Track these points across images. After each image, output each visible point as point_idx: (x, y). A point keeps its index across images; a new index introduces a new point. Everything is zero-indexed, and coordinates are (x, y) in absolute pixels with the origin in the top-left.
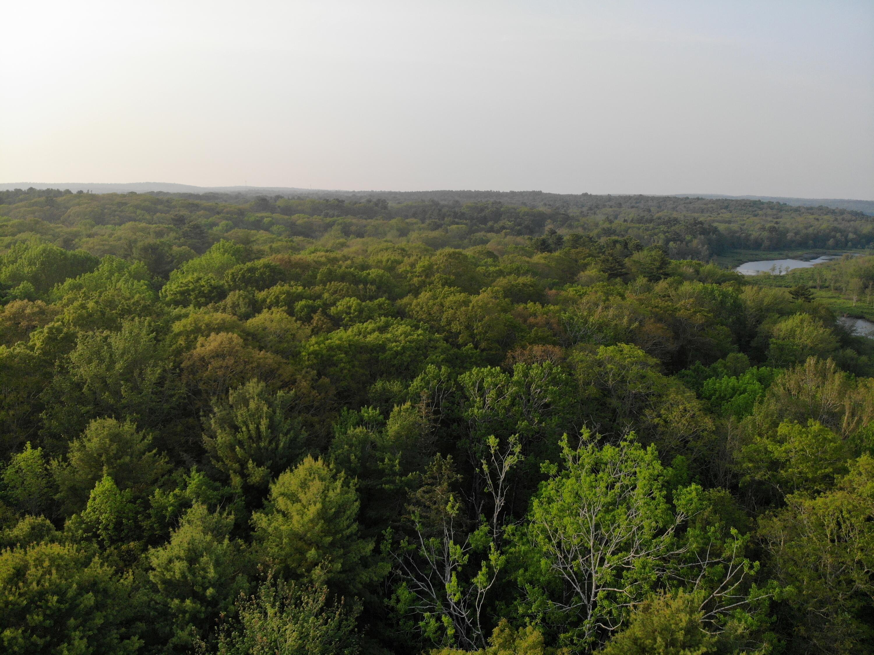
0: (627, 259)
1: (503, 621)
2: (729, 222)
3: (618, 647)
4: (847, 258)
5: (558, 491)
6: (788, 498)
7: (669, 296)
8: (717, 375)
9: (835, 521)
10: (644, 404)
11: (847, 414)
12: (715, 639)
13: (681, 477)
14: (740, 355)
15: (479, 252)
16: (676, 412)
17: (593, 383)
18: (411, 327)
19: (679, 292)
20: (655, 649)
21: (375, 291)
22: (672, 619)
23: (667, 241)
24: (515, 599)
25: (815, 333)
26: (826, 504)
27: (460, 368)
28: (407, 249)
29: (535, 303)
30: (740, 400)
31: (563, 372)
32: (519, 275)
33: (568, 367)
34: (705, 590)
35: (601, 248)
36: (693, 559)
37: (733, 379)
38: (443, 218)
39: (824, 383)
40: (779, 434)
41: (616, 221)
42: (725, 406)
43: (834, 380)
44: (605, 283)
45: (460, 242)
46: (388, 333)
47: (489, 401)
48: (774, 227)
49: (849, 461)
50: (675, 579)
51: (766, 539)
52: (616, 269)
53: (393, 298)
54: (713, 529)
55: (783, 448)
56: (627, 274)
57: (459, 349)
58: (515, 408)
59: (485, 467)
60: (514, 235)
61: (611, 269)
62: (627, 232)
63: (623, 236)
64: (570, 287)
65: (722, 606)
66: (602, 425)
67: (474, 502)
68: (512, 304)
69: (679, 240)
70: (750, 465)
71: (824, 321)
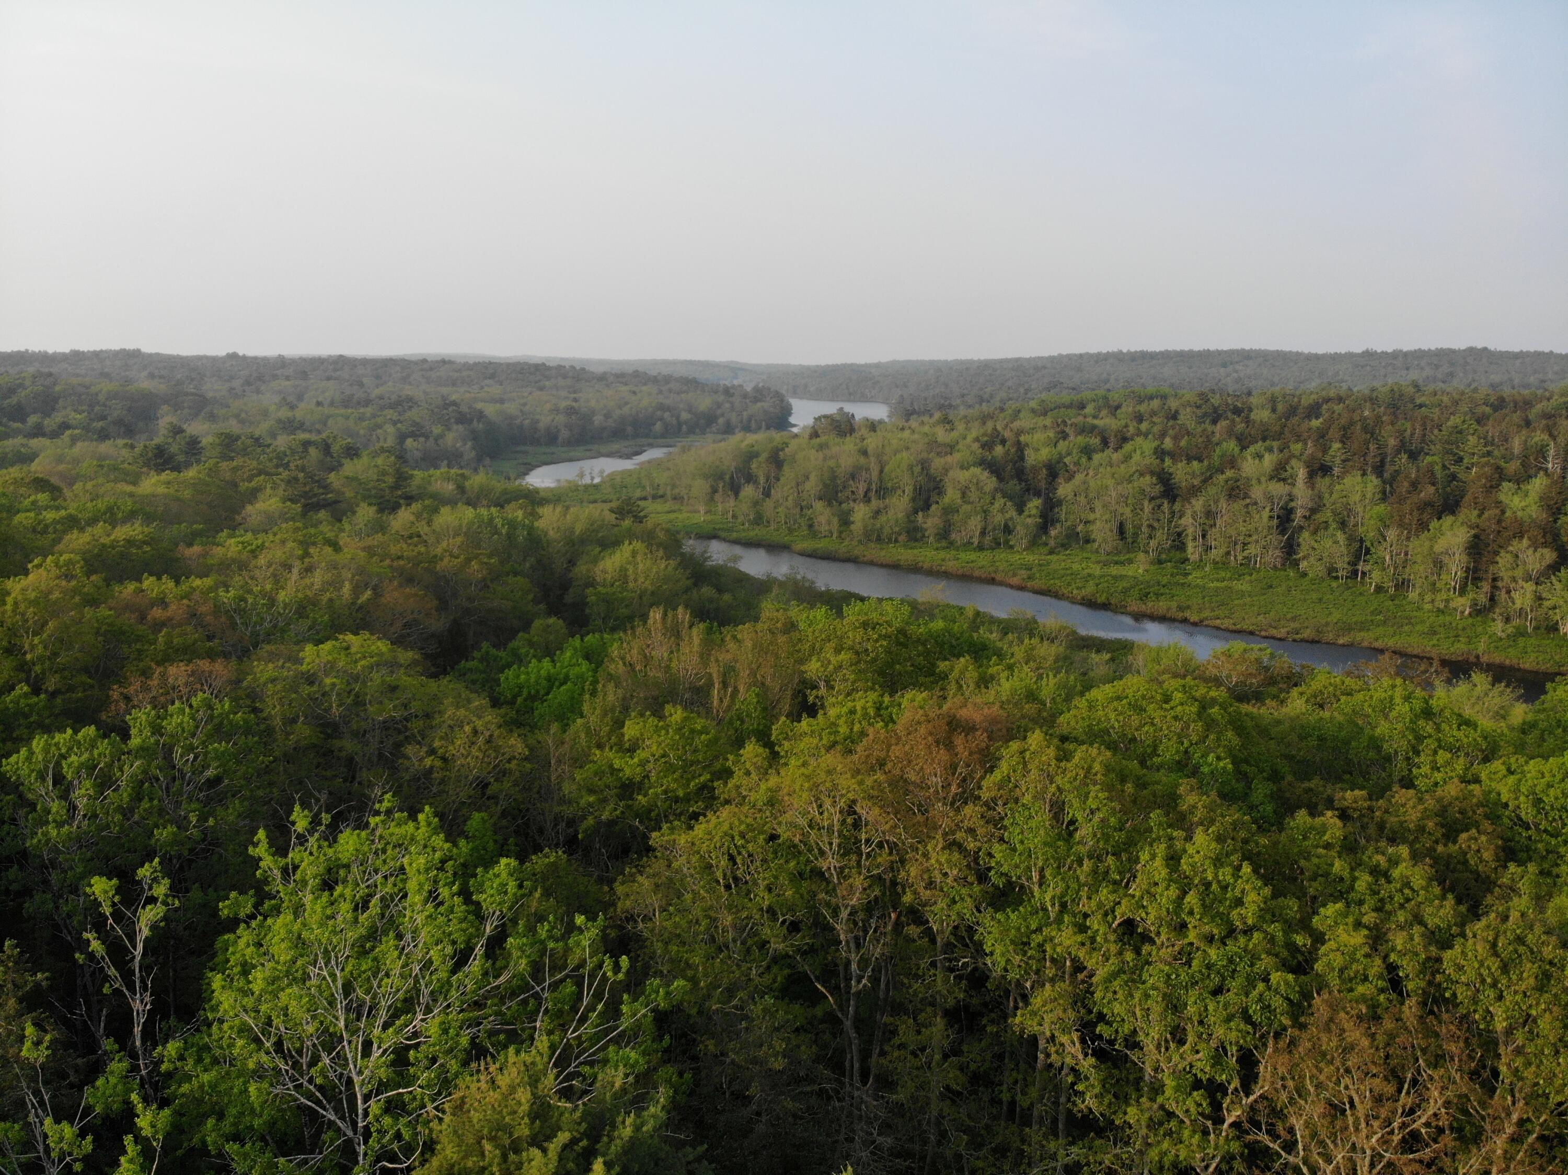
0: (333, 475)
2: (502, 401)
4: (684, 450)
5: (259, 945)
6: (655, 838)
7: (419, 536)
8: (519, 660)
9: (726, 857)
10: (401, 737)
11: (716, 686)
12: (580, 1112)
13: (485, 849)
14: (552, 620)
15: (15, 482)
16: (460, 741)
17: (302, 719)
19: (436, 527)
22: (506, 1107)
23: (402, 438)
25: (655, 570)
26: (709, 833)
29: (159, 579)
30: (561, 694)
31: (236, 708)
32: (113, 523)
33: (248, 696)
34: (553, 1033)
35: (280, 456)
37: (546, 663)
39: (678, 646)
40: (626, 738)
41: (302, 405)
42: (540, 709)
43: (691, 637)
44: (298, 524)
47: (82, 804)
48: (572, 408)
49: (731, 757)
50: (501, 1032)
51: (632, 916)
52: (315, 495)
55: (636, 760)
56: (337, 502)
58: (145, 804)
60: (92, 440)
61: (305, 495)
62: (325, 425)
63: (319, 432)
64: (231, 536)
65: (585, 1050)
66: (330, 793)
67: (86, 1018)
68: (108, 585)
69: (422, 435)
70: (591, 799)
71: (665, 548)
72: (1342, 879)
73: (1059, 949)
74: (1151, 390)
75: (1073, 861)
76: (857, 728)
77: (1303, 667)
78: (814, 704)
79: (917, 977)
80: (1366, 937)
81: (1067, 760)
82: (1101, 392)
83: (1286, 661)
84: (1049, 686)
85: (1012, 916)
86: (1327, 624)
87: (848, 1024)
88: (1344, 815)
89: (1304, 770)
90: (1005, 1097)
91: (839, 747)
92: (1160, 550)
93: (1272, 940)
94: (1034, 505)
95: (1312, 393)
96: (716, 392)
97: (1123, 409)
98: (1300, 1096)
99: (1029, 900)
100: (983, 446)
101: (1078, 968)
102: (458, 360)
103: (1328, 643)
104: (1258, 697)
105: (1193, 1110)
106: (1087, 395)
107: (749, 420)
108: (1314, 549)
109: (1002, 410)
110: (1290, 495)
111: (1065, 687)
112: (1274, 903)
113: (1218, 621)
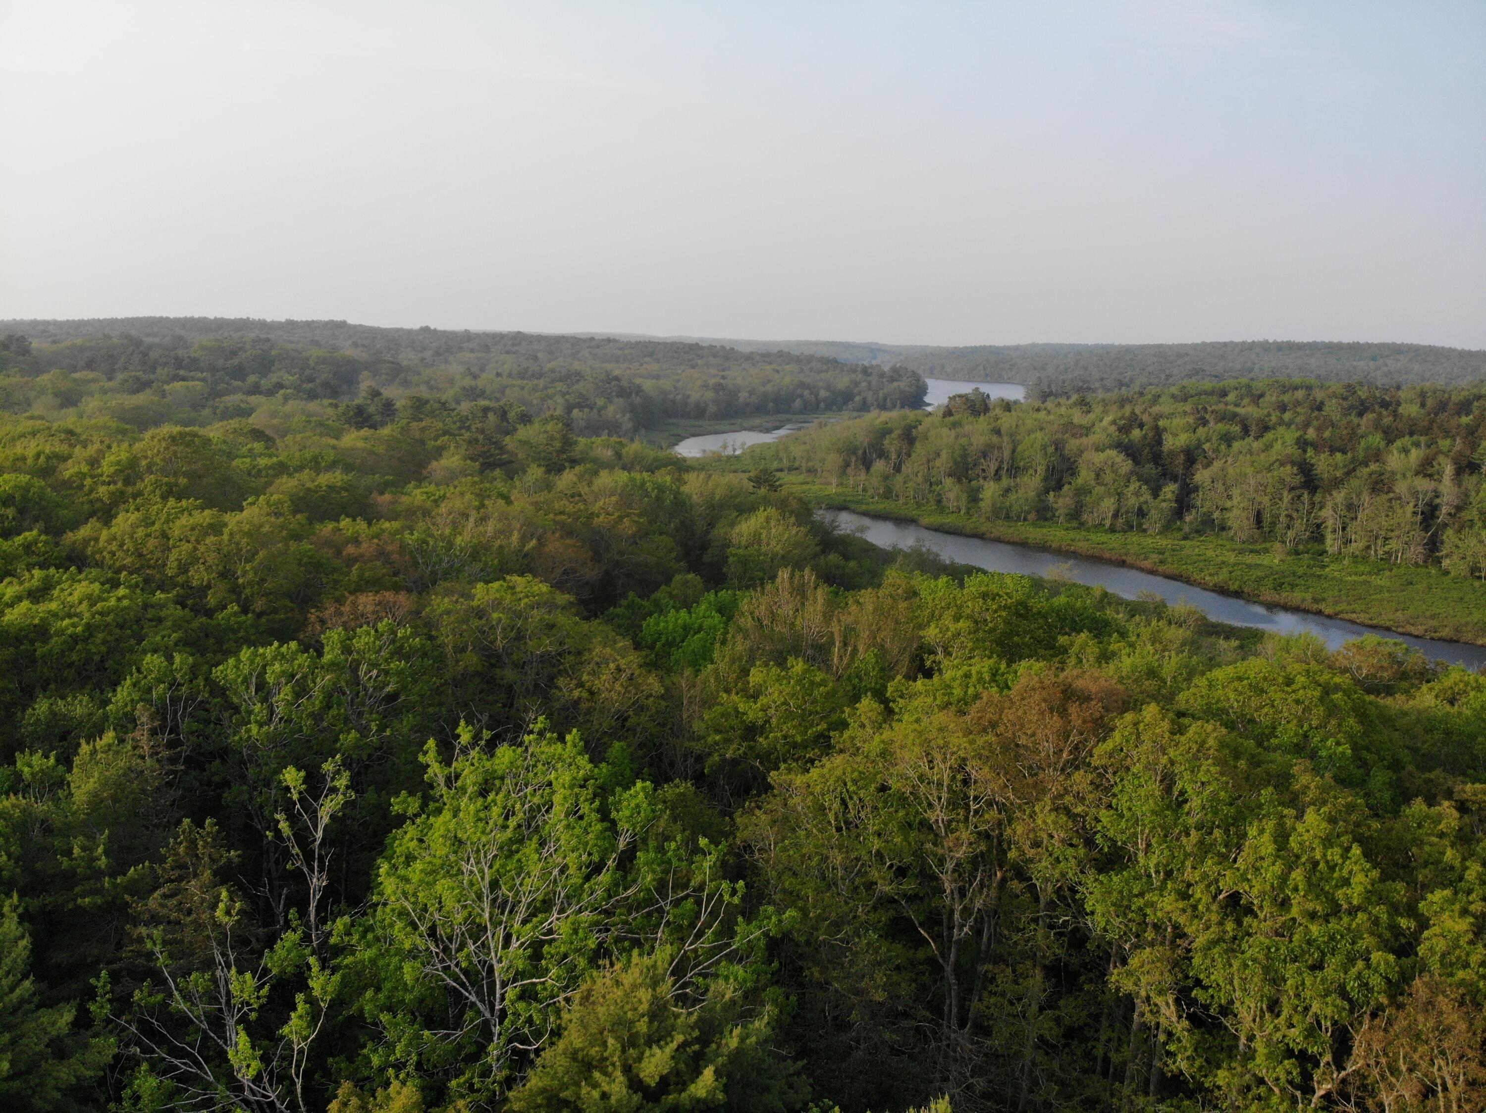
0: (508, 438)
1: (345, 1087)
2: (658, 377)
3: (548, 1073)
4: (820, 426)
5: (421, 841)
6: (773, 777)
7: (580, 495)
8: (661, 610)
9: (838, 800)
10: (555, 670)
11: (837, 644)
12: (694, 1018)
14: (691, 576)
15: (235, 431)
16: (605, 677)
17: (470, 648)
18: (103, 584)
19: (595, 488)
20: (607, 1059)
21: (14, 519)
22: (627, 1003)
23: (569, 408)
24: (364, 1046)
25: (786, 536)
26: (823, 776)
27: (215, 653)
28: (79, 430)
29: (354, 520)
30: (694, 642)
31: (415, 634)
32: (318, 471)
33: (425, 625)
34: (672, 944)
35: (463, 420)
36: (649, 901)
37: (683, 613)
38: (153, 370)
39: (803, 604)
40: (751, 685)
41: (484, 376)
42: (676, 654)
43: (815, 598)
44: (475, 479)
45: (193, 414)
46: (51, 600)
47: (280, 710)
48: (720, 384)
49: (847, 710)
50: (625, 939)
51: (749, 846)
52: (492, 455)
53: (55, 531)
54: (673, 845)
55: (759, 705)
56: (510, 462)
57: (211, 617)
58: (333, 712)
59: (284, 826)
60: (302, 399)
61: (483, 454)
62: (503, 393)
63: (498, 400)
64: (417, 487)
65: (700, 964)
66: (491, 716)
67: (268, 895)
68: (311, 524)
69: (587, 406)
70: (718, 738)
71: (796, 516)
72: (1452, 868)
73: (1159, 914)
74: (1297, 380)
75: (1180, 832)
76: (971, 691)
77: (1437, 664)
78: (931, 669)
79: (1019, 930)
80: (1472, 924)
81: (1181, 734)
82: (1244, 381)
83: (1417, 657)
84: (1171, 665)
85: (1115, 879)
86: (1467, 623)
87: (949, 969)
88: (1462, 807)
89: (1427, 762)
90: (1099, 1051)
91: (953, 708)
92: (1297, 541)
93: (1376, 922)
94: (1170, 490)
95: (1463, 389)
96: (855, 371)
97: (1267, 398)
98: (1392, 1074)
99: (1134, 867)
100: (1120, 430)
101: (1179, 933)
102: (622, 339)
103: (1466, 643)
104: (1389, 691)
105: (1283, 1077)
106: (1229, 383)
107: (885, 399)
108: (1457, 547)
109: (1141, 394)
110: (1435, 491)
111: (1186, 667)
112: (1381, 886)
113: (1354, 616)
